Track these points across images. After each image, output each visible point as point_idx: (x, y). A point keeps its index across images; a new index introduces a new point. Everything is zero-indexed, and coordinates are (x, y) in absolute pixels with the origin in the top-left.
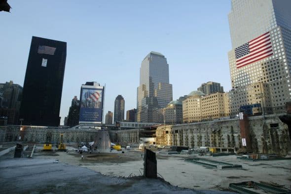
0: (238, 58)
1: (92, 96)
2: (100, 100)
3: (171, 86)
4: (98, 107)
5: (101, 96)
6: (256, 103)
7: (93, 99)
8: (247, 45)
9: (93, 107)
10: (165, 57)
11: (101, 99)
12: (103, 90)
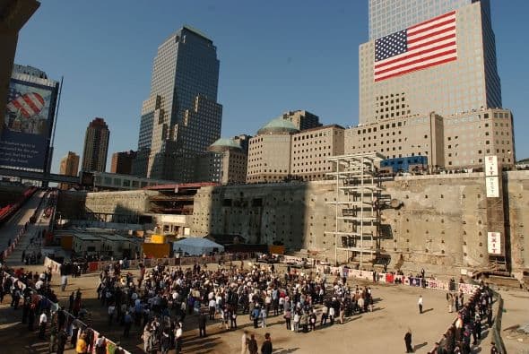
0: (380, 60)
1: (20, 100)
2: (45, 114)
3: (219, 109)
4: (35, 132)
5: (47, 104)
6: (410, 155)
7: (23, 110)
8: (404, 34)
9: (23, 130)
10: (214, 44)
11: (47, 112)
12: (55, 91)
